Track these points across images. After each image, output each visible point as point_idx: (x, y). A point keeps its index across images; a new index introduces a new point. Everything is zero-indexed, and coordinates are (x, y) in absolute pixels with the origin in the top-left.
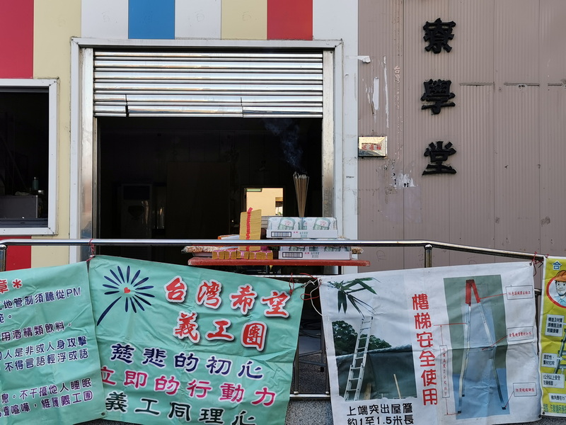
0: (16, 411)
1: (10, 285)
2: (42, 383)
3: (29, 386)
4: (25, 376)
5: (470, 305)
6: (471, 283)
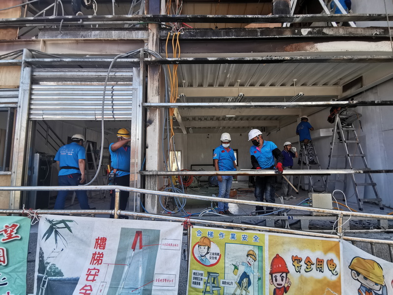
5: (134, 251)
6: (139, 233)
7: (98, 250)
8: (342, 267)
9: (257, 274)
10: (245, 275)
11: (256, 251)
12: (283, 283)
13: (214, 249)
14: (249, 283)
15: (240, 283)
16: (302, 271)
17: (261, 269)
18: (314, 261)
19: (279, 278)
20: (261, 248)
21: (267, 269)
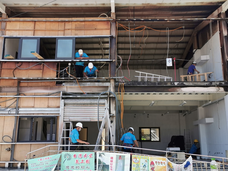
5: (120, 160)
6: (120, 156)
7: (111, 160)
8: (166, 164)
9: (147, 165)
10: (145, 165)
11: (147, 160)
12: (153, 167)
13: (138, 159)
14: (146, 167)
15: (144, 167)
16: (157, 164)
17: (148, 164)
18: (160, 162)
19: (152, 166)
20: (148, 160)
21: (150, 164)
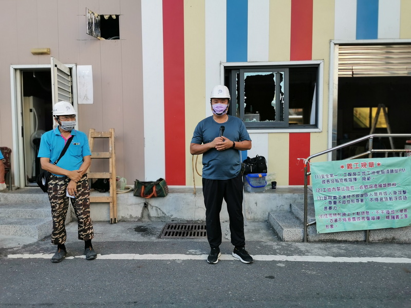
0: (373, 219)
1: (375, 165)
2: (387, 209)
3: (380, 209)
4: (379, 205)
